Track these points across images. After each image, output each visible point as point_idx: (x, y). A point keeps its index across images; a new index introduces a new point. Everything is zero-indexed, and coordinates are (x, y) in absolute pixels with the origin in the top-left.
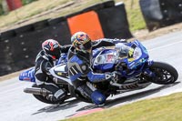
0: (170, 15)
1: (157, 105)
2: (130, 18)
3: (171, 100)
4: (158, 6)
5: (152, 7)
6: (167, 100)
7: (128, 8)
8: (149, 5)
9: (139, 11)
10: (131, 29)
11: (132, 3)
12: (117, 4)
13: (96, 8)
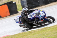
0: (30, 6)
1: (26, 34)
2: (17, 7)
3: (31, 32)
4: (26, 3)
5: (24, 4)
6: (30, 33)
7: (17, 4)
8: (24, 3)
9: (20, 5)
10: (18, 10)
11: (18, 2)
12: (13, 2)
13: (7, 4)
